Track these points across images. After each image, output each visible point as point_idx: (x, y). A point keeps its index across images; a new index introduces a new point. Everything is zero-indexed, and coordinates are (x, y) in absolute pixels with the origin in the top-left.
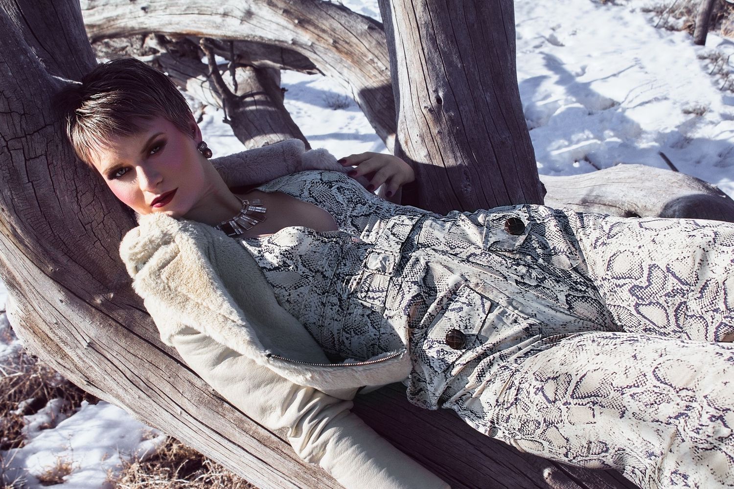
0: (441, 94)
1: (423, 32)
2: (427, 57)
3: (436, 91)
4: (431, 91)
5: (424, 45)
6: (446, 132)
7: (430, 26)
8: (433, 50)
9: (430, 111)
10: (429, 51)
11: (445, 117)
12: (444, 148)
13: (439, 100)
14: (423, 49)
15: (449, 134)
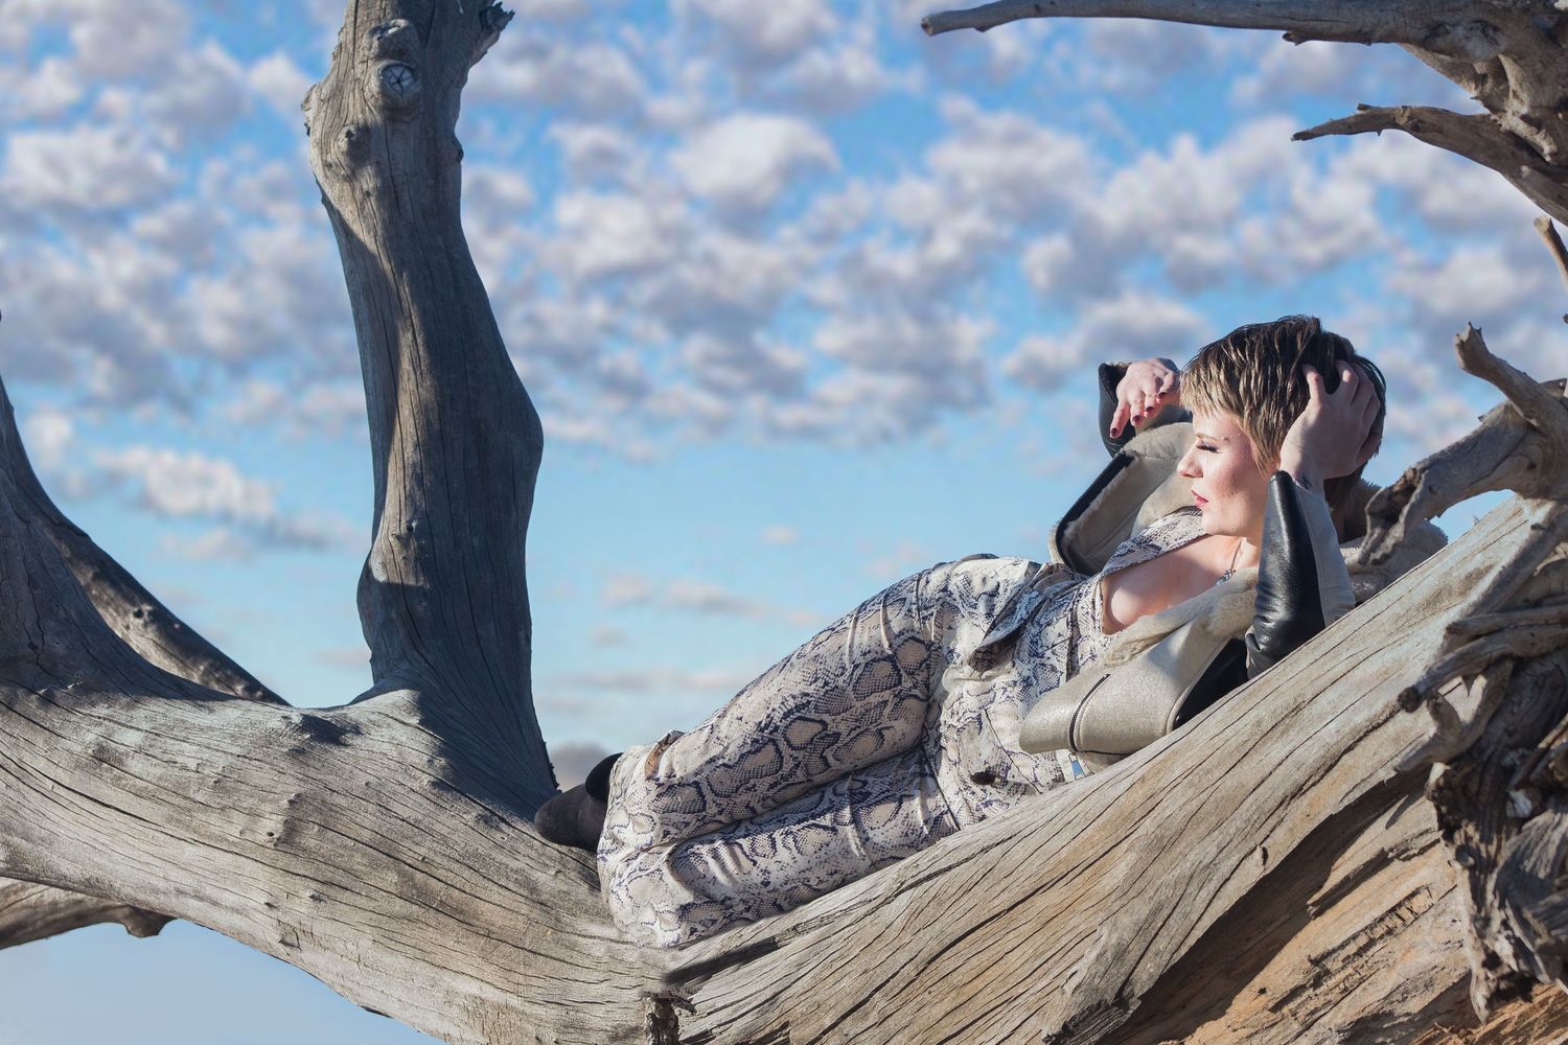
0: (414, 524)
1: (409, 471)
2: (408, 493)
3: (410, 522)
4: (403, 521)
5: (407, 483)
6: (412, 558)
7: (419, 466)
8: (416, 488)
9: (398, 537)
10: (412, 488)
11: (413, 544)
12: (407, 573)
13: (410, 529)
14: (405, 487)
15: (416, 559)
